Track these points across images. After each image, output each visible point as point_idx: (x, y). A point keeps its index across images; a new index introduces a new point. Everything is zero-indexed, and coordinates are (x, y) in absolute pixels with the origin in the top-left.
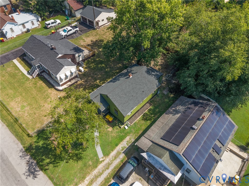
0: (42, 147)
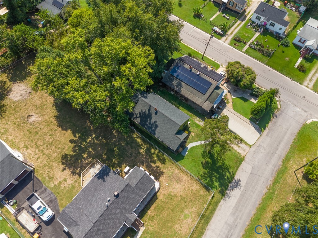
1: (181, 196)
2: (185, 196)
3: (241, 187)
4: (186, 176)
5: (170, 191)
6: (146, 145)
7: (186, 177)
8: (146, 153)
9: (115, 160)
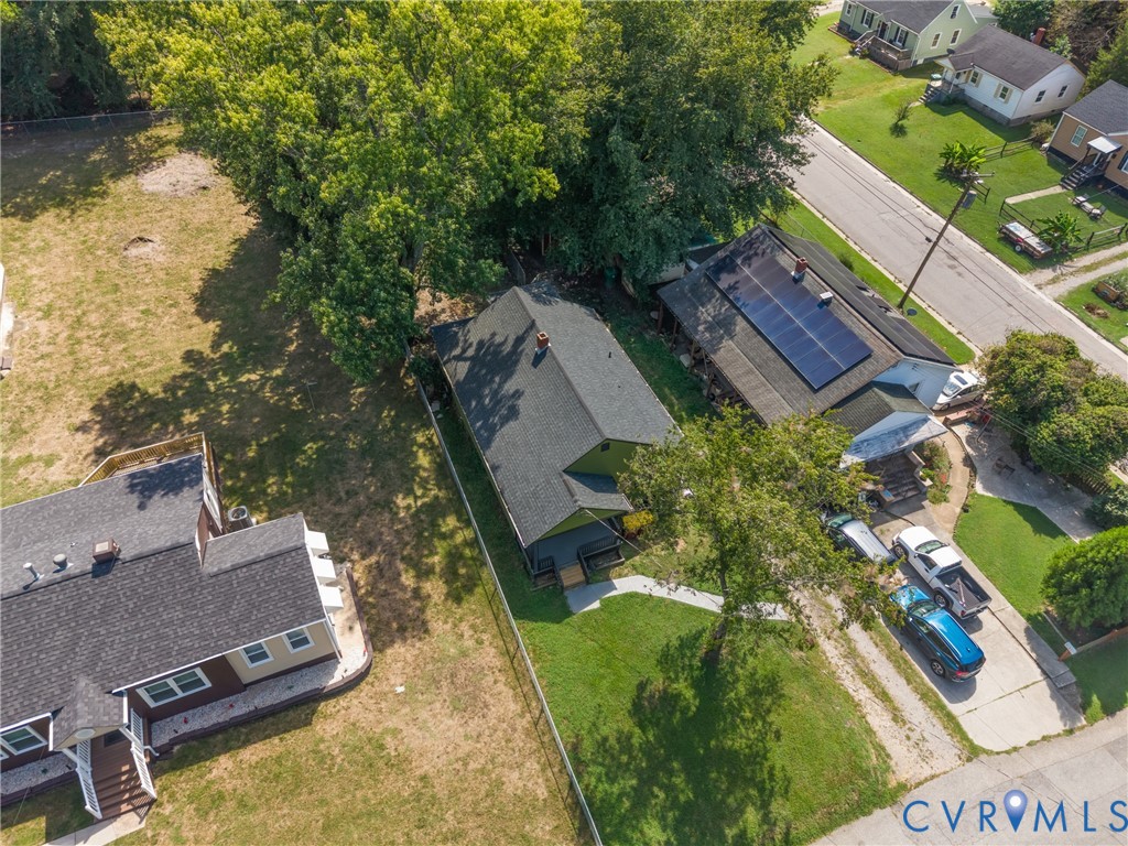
5: (391, 725)
7: (514, 707)
9: (273, 483)
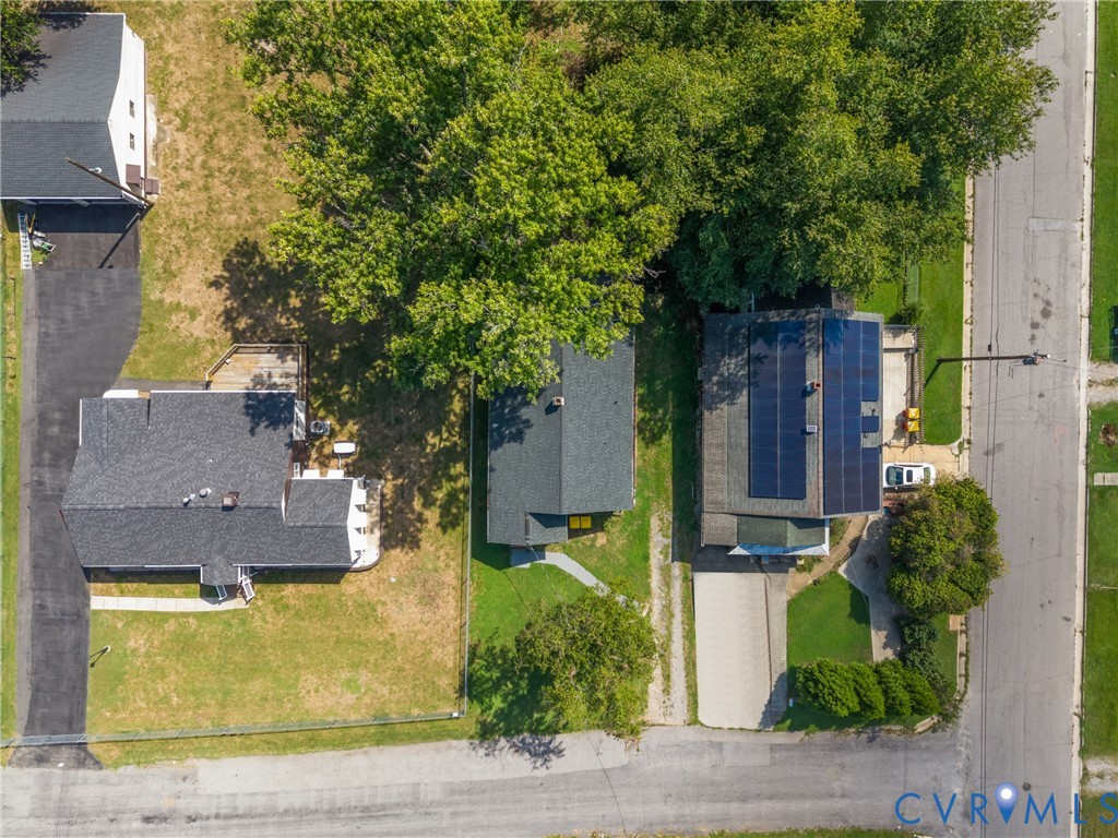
0: (510, 705)
1: (392, 635)
2: (399, 647)
3: (544, 767)
4: (455, 610)
5: (383, 599)
6: (460, 437)
8: (436, 455)
